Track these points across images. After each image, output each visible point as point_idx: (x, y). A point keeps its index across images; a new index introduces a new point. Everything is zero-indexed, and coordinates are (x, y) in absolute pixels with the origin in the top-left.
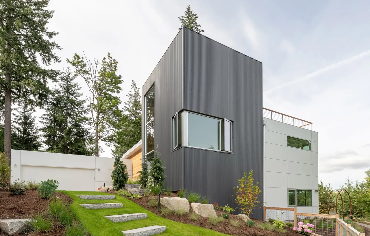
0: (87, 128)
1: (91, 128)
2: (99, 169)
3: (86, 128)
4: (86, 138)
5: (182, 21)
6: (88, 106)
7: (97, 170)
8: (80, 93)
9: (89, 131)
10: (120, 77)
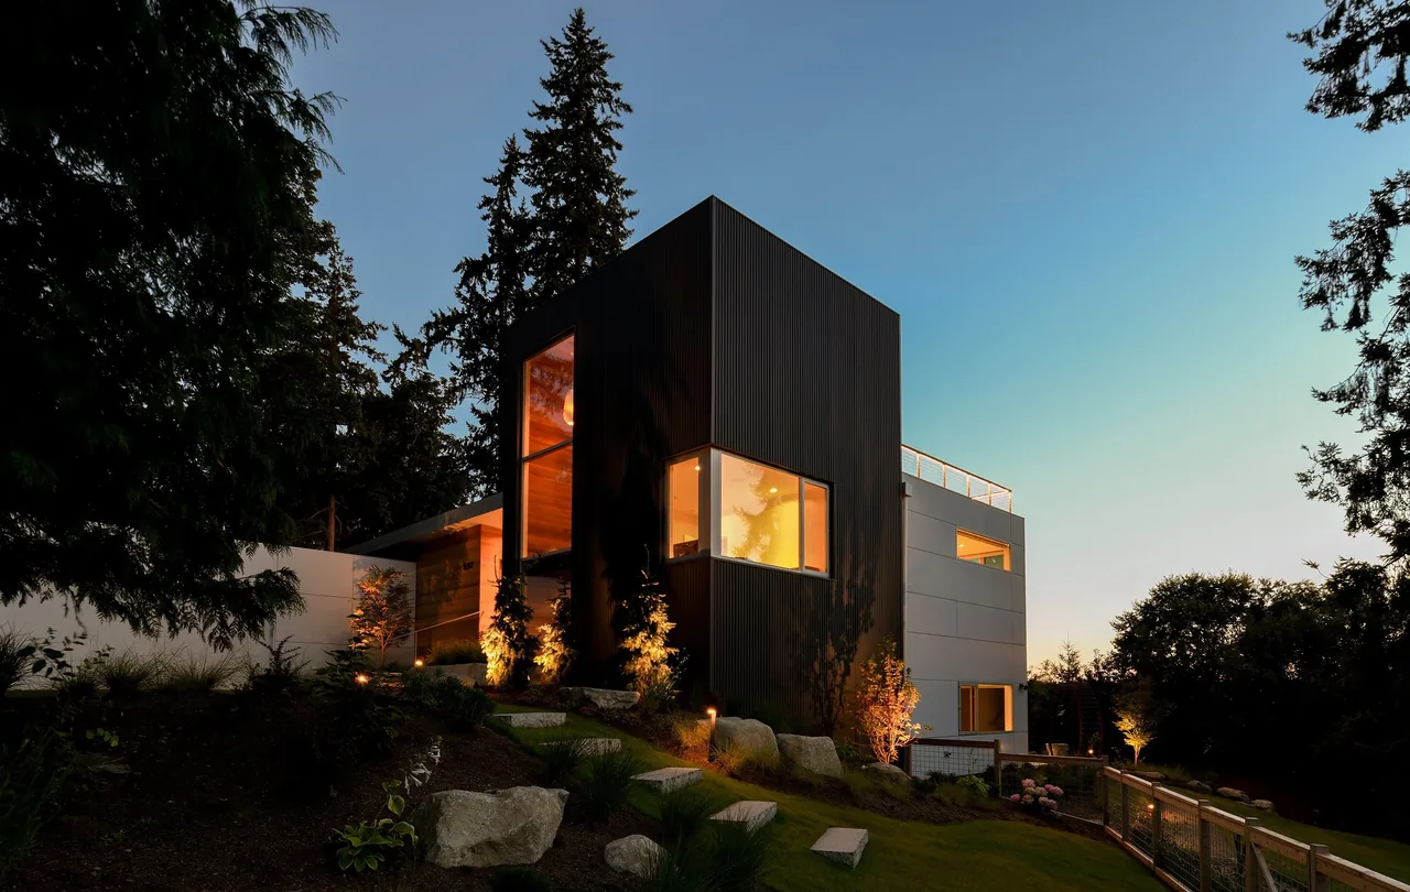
5: (553, 57)
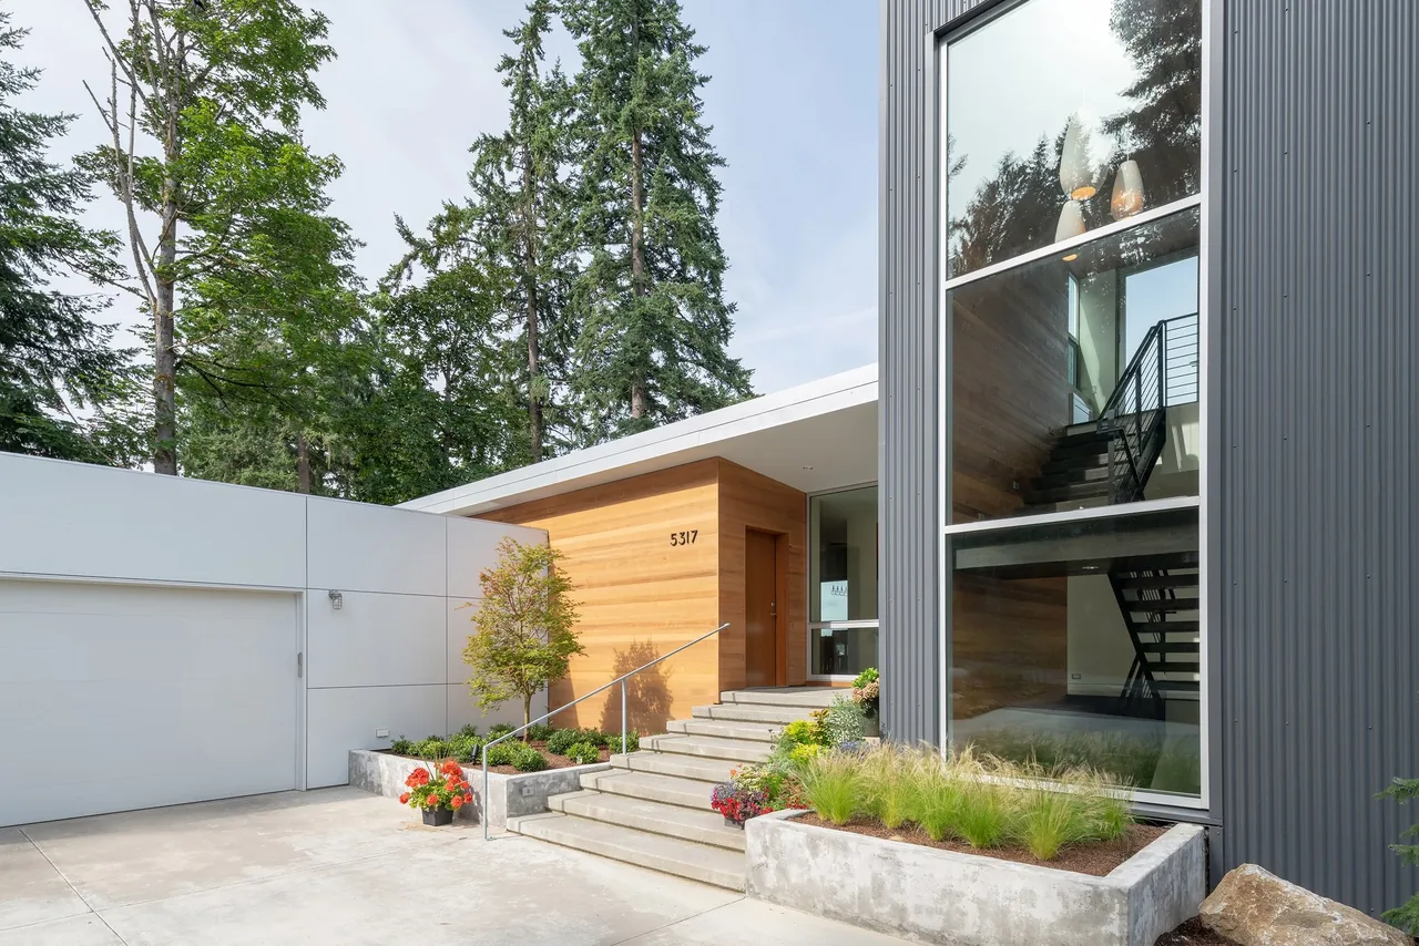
0: (76, 295)
1: (105, 301)
2: (333, 596)
3: (64, 292)
4: (65, 357)
6: (77, 160)
7: (316, 601)
8: (18, 68)
9: (87, 316)
10: (317, 27)
